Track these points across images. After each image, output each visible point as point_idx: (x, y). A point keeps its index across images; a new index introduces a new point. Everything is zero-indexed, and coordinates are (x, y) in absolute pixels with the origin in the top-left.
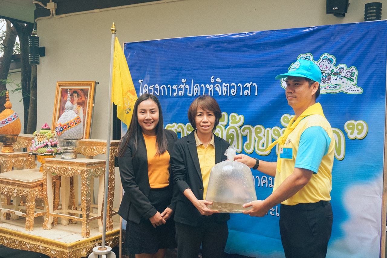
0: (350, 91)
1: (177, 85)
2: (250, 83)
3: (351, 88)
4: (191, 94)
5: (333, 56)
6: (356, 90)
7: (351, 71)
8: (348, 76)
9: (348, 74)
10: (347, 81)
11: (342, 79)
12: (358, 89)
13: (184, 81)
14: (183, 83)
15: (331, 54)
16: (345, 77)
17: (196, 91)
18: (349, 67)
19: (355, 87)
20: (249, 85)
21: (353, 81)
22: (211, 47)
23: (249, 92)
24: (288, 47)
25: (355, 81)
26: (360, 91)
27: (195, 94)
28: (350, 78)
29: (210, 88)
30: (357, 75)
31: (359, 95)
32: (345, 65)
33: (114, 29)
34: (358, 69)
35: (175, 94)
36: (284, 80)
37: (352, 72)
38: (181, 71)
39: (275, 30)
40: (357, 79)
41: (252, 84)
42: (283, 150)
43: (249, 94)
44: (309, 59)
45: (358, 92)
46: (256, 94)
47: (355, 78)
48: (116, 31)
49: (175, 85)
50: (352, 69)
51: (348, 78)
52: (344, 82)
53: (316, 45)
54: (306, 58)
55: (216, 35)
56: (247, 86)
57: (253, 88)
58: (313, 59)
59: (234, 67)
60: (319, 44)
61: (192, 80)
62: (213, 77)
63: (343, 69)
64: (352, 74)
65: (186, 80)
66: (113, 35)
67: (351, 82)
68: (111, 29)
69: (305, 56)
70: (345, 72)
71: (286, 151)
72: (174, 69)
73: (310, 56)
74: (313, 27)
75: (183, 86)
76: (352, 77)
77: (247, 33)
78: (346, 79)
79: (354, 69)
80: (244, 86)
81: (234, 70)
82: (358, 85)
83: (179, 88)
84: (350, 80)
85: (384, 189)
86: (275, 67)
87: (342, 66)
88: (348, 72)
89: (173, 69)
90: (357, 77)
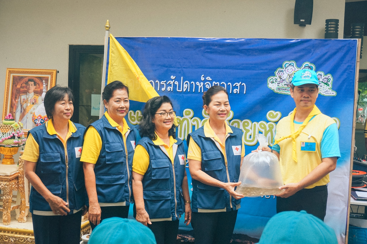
0: (326, 93)
1: (165, 81)
2: (239, 83)
3: (327, 91)
4: (180, 90)
5: (313, 64)
6: (331, 93)
7: (327, 78)
8: (325, 81)
9: (325, 79)
10: (324, 85)
11: (320, 83)
12: (333, 92)
13: (173, 77)
14: (172, 80)
15: (311, 63)
16: (322, 82)
17: (185, 87)
18: (326, 74)
19: (331, 90)
20: (238, 85)
21: (329, 85)
22: (202, 49)
23: (238, 90)
24: (274, 54)
25: (330, 85)
26: (334, 94)
27: (184, 90)
28: (327, 83)
29: (200, 85)
30: (332, 81)
31: (333, 97)
32: (323, 72)
33: (108, 26)
34: (333, 76)
35: (163, 89)
36: (270, 82)
37: (329, 78)
38: (171, 69)
39: (263, 39)
40: (332, 84)
41: (241, 84)
42: (304, 144)
43: (238, 93)
44: (292, 65)
45: (333, 94)
46: (245, 93)
47: (330, 83)
48: (110, 28)
49: (164, 81)
50: (328, 76)
51: (325, 83)
52: (321, 86)
53: (299, 54)
54: (290, 65)
55: (206, 38)
56: (237, 85)
57: (242, 87)
58: (296, 66)
59: (224, 68)
60: (302, 53)
61: (182, 77)
62: (203, 75)
63: (321, 76)
64: (328, 80)
65: (175, 77)
66: (107, 32)
67: (327, 86)
68: (106, 26)
69: (290, 63)
70: (323, 78)
71: (309, 145)
72: (163, 66)
73: (294, 63)
74: (297, 40)
75: (172, 83)
76: (328, 83)
77: (237, 39)
78: (323, 84)
79: (329, 76)
80: (234, 85)
81: (224, 70)
82: (333, 89)
83: (168, 83)
84: (327, 84)
85: (351, 171)
86: (262, 70)
87: (320, 73)
88: (325, 78)
89: (161, 66)
90: (332, 83)
